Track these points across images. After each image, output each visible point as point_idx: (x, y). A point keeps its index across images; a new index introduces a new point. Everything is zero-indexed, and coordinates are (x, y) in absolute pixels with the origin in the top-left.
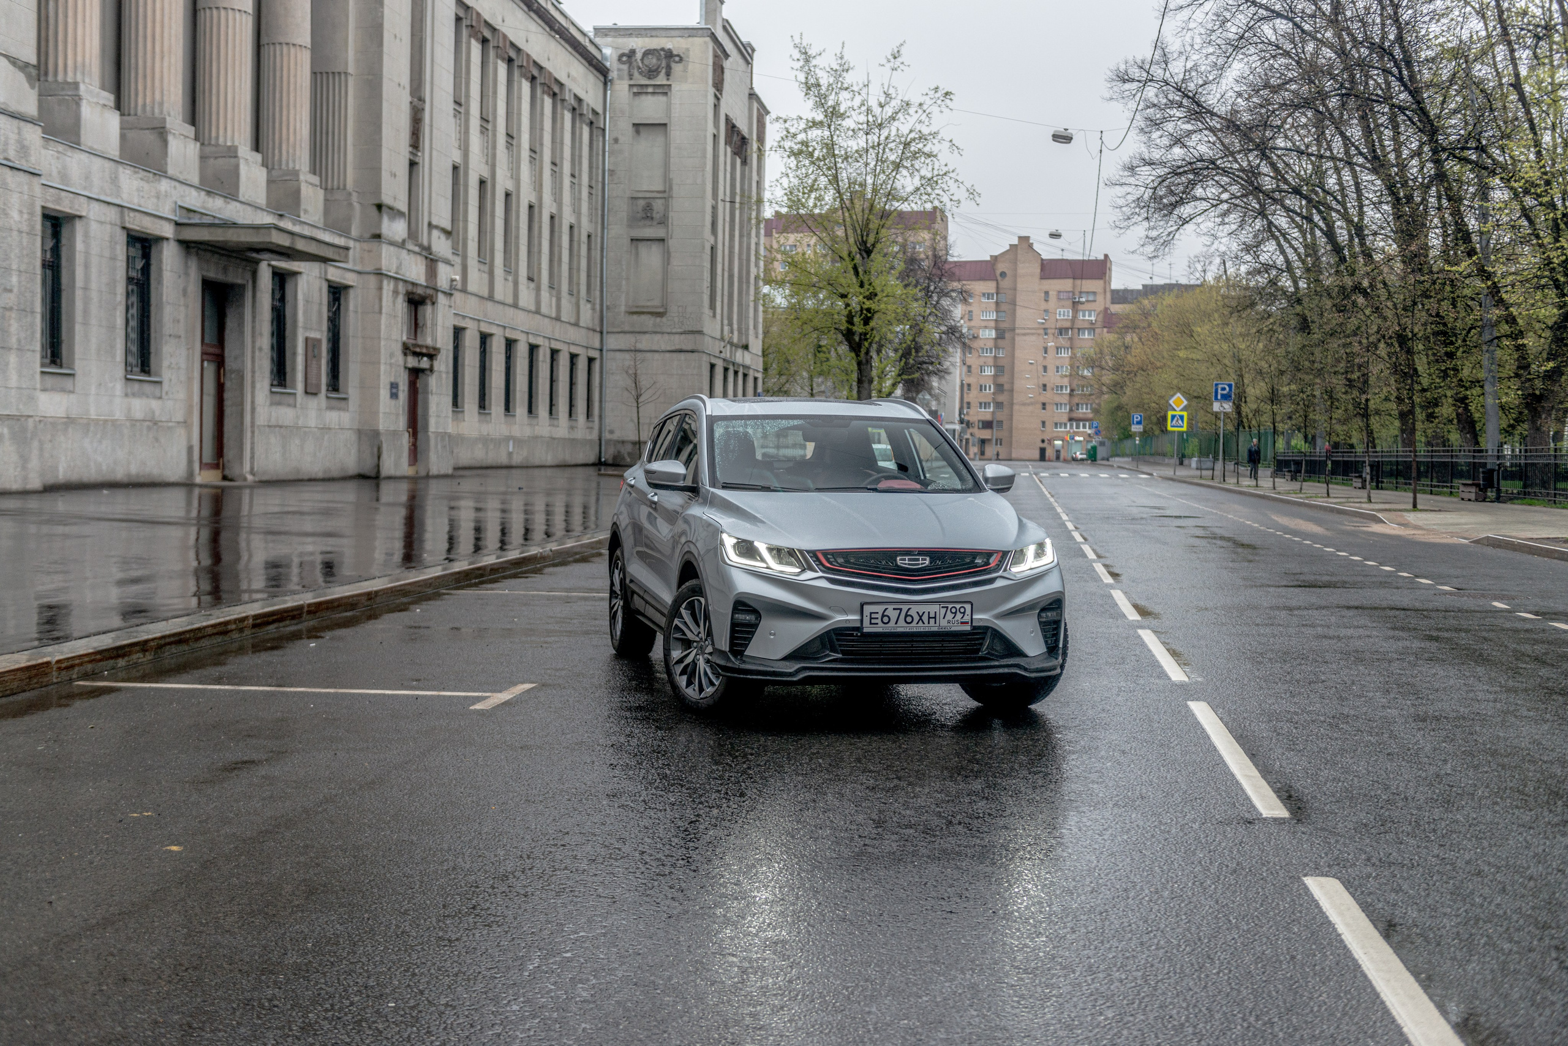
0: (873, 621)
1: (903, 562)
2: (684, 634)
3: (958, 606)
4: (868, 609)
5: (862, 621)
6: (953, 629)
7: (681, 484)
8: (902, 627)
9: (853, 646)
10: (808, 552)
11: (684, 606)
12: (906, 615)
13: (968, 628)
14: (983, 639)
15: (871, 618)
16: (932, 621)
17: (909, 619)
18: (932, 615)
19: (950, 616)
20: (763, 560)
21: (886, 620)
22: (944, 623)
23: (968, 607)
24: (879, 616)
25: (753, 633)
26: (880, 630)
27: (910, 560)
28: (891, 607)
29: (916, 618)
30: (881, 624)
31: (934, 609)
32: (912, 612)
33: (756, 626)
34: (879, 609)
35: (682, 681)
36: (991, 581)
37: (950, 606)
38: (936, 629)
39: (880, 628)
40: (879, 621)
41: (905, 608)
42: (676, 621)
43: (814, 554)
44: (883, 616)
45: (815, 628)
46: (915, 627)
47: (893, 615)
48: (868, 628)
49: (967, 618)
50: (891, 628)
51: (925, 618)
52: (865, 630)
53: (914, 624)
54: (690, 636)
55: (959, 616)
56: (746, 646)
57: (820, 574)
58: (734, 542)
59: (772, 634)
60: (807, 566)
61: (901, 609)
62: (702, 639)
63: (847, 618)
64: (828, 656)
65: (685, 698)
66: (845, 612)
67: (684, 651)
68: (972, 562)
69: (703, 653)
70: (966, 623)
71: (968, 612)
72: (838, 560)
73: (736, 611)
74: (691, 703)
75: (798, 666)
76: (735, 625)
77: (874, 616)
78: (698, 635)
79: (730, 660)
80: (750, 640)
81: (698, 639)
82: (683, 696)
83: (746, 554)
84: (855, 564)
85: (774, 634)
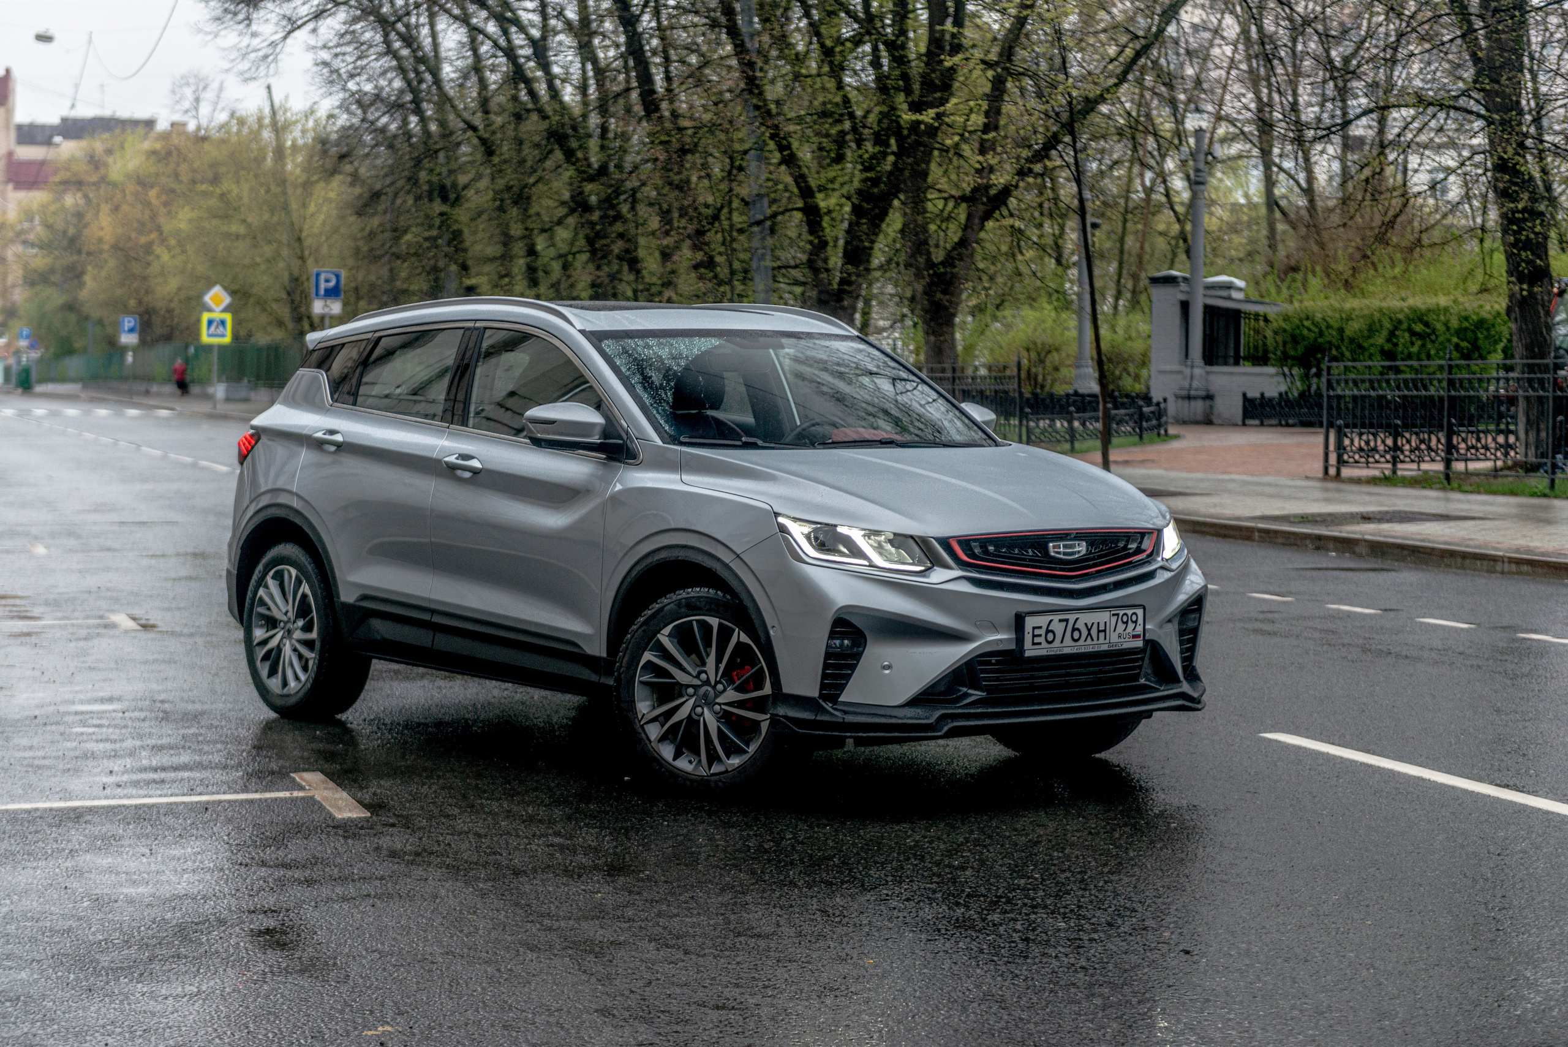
0: (1037, 640)
1: (1055, 549)
2: (667, 674)
3: (1130, 612)
4: (1030, 622)
5: (1020, 640)
6: (1125, 646)
7: (595, 439)
8: (1068, 647)
9: (997, 679)
10: (936, 539)
11: (667, 630)
12: (1074, 629)
13: (1139, 643)
14: (1143, 659)
15: (1034, 636)
16: (1102, 635)
17: (1076, 635)
18: (1102, 628)
19: (1121, 627)
20: (856, 552)
21: (1050, 637)
22: (1114, 638)
23: (1140, 612)
24: (1042, 632)
25: (853, 667)
26: (1043, 653)
27: (1065, 546)
28: (1056, 618)
29: (1085, 632)
30: (1044, 645)
31: (1103, 617)
32: (1080, 625)
33: (858, 656)
34: (1042, 621)
35: (667, 751)
36: (1150, 575)
37: (1121, 613)
38: (1105, 647)
39: (1042, 651)
40: (1042, 640)
41: (1072, 617)
42: (647, 656)
43: (945, 542)
44: (1048, 631)
45: (951, 655)
46: (1085, 646)
47: (1058, 627)
48: (1030, 652)
49: (1139, 629)
50: (1055, 649)
51: (1094, 632)
52: (1027, 654)
53: (1081, 642)
54: (681, 677)
55: (1131, 626)
56: (842, 687)
57: (958, 573)
58: (807, 529)
59: (884, 668)
60: (936, 562)
61: (1067, 621)
62: (707, 682)
63: (1000, 638)
64: (966, 695)
65: (675, 775)
66: (995, 628)
67: (661, 701)
68: (1125, 548)
69: (710, 704)
70: (1138, 636)
71: (1140, 621)
72: (977, 551)
73: (833, 635)
74: (692, 781)
75: (937, 714)
76: (828, 655)
77: (1037, 632)
78: (698, 677)
79: (824, 711)
80: (848, 677)
81: (697, 682)
82: (670, 772)
83: (821, 546)
84: (997, 557)
85: (889, 667)
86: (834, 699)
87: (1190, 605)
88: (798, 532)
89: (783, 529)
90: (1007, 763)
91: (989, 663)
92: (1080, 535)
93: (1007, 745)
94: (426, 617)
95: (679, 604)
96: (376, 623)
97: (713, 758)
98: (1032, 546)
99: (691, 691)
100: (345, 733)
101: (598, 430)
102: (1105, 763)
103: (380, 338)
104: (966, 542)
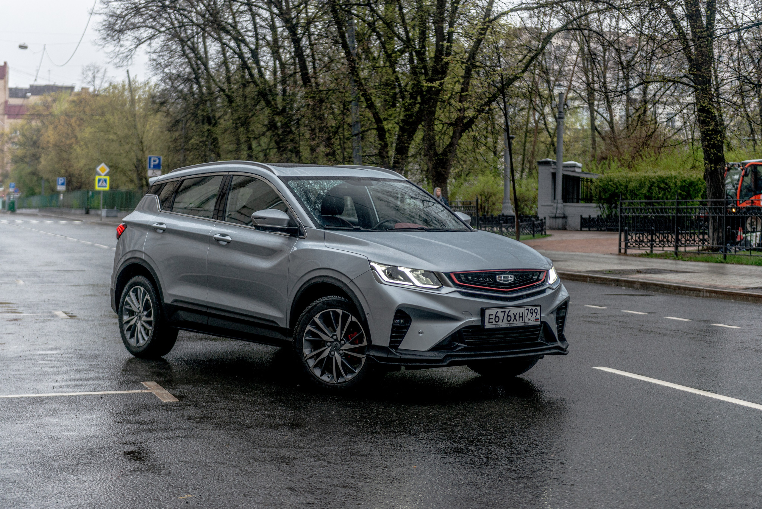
0: (491, 321)
1: (499, 279)
2: (318, 336)
3: (534, 308)
4: (488, 312)
5: (483, 321)
6: (532, 324)
7: (285, 227)
8: (505, 324)
10: (444, 273)
11: (318, 315)
12: (508, 316)
13: (538, 323)
14: (540, 330)
15: (489, 319)
16: (521, 319)
17: (509, 318)
18: (521, 315)
19: (530, 315)
20: (407, 279)
21: (497, 319)
22: (526, 320)
23: (539, 308)
24: (493, 317)
25: (405, 333)
26: (494, 326)
27: (504, 277)
28: (500, 310)
29: (513, 317)
30: (494, 323)
31: (522, 310)
32: (510, 314)
33: (407, 328)
34: (493, 312)
35: (318, 372)
36: (543, 291)
37: (530, 308)
38: (522, 325)
39: (493, 326)
40: (493, 320)
41: (507, 310)
42: (309, 328)
43: (448, 275)
44: (496, 317)
45: (451, 327)
46: (513, 324)
47: (500, 315)
48: (488, 326)
49: (538, 316)
50: (499, 325)
51: (517, 317)
52: (486, 327)
53: (511, 322)
54: (324, 337)
55: (534, 315)
56: (400, 342)
57: (454, 289)
58: (384, 268)
59: (420, 333)
60: (444, 284)
61: (505, 312)
62: (336, 340)
63: (474, 319)
64: (458, 346)
65: (321, 383)
66: (471, 315)
67: (315, 349)
68: (532, 278)
69: (338, 350)
70: (537, 319)
71: (539, 312)
72: (463, 279)
73: (396, 318)
74: (329, 386)
75: (444, 355)
76: (394, 327)
77: (491, 317)
78: (332, 337)
79: (392, 353)
80: (403, 337)
81: (332, 340)
82: (319, 382)
83: (390, 276)
84: (472, 282)
85: (422, 333)
86: (396, 348)
87: (561, 306)
88: (380, 269)
89: (373, 268)
90: (476, 379)
91: (468, 331)
92: (511, 272)
93: (476, 371)
94: (204, 310)
95: (324, 303)
96: (181, 313)
97: (339, 375)
98: (489, 277)
99: (329, 344)
100: (166, 364)
101: (286, 222)
102: (521, 380)
103: (184, 180)
104: (458, 275)
